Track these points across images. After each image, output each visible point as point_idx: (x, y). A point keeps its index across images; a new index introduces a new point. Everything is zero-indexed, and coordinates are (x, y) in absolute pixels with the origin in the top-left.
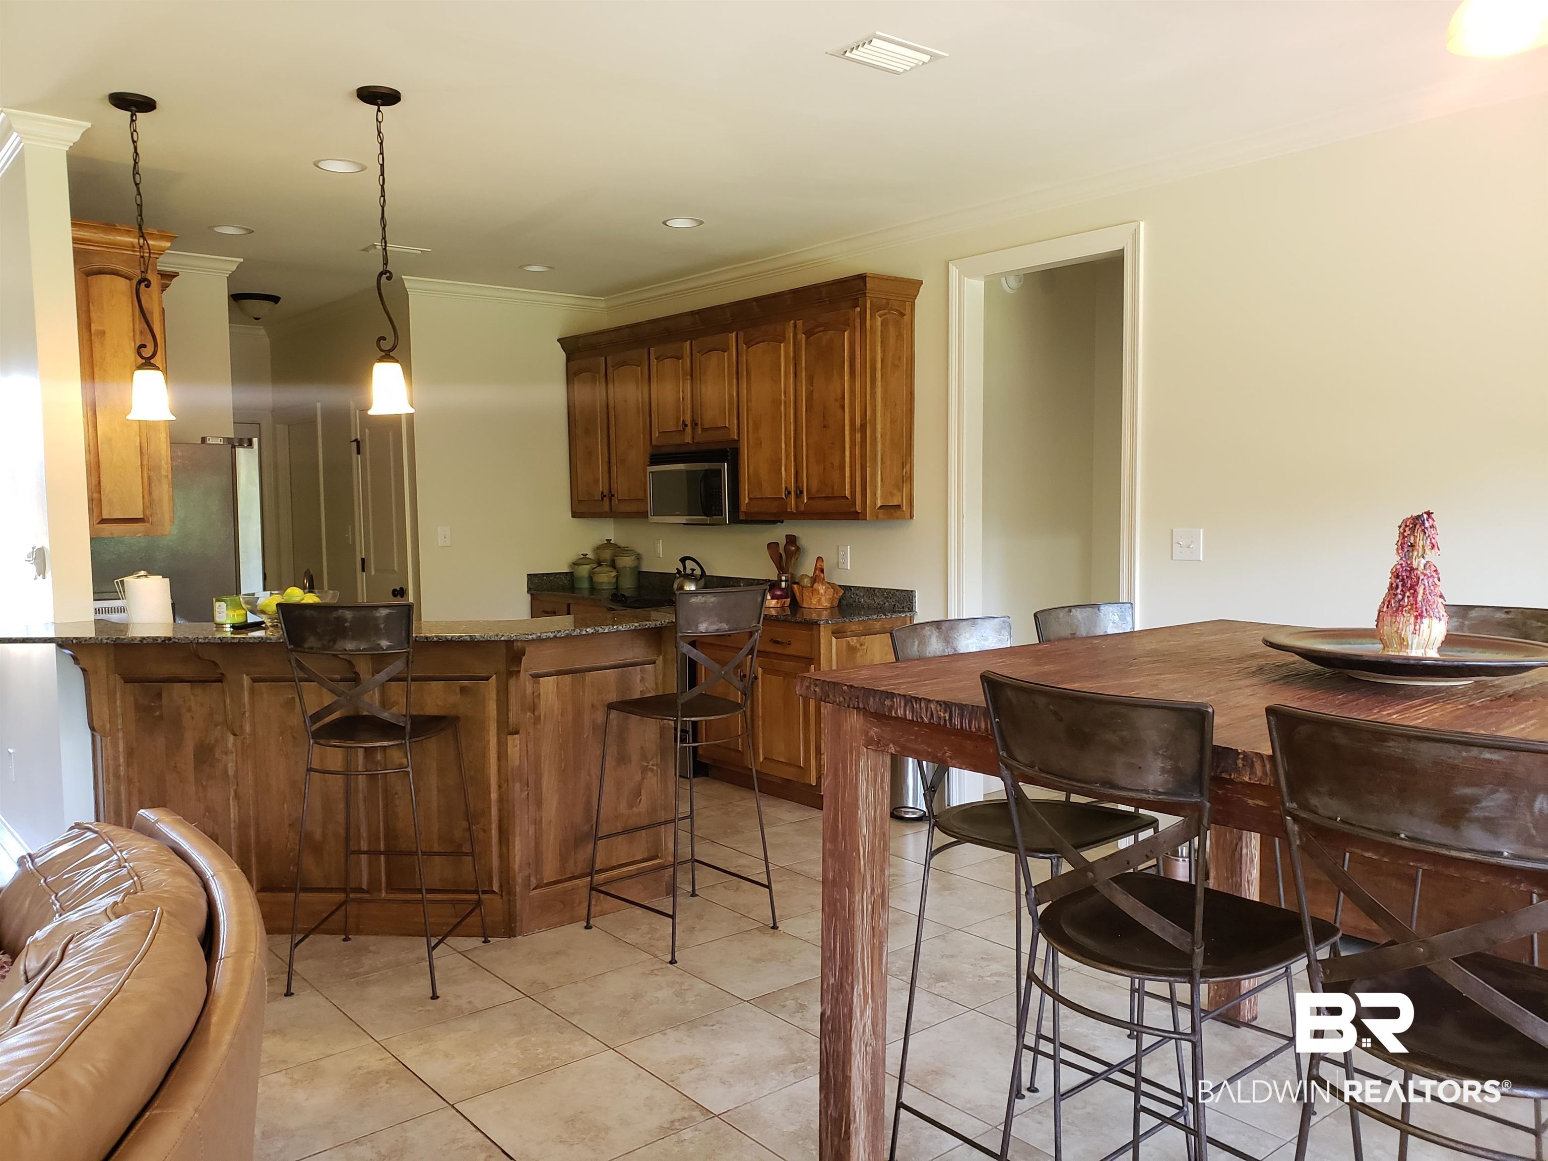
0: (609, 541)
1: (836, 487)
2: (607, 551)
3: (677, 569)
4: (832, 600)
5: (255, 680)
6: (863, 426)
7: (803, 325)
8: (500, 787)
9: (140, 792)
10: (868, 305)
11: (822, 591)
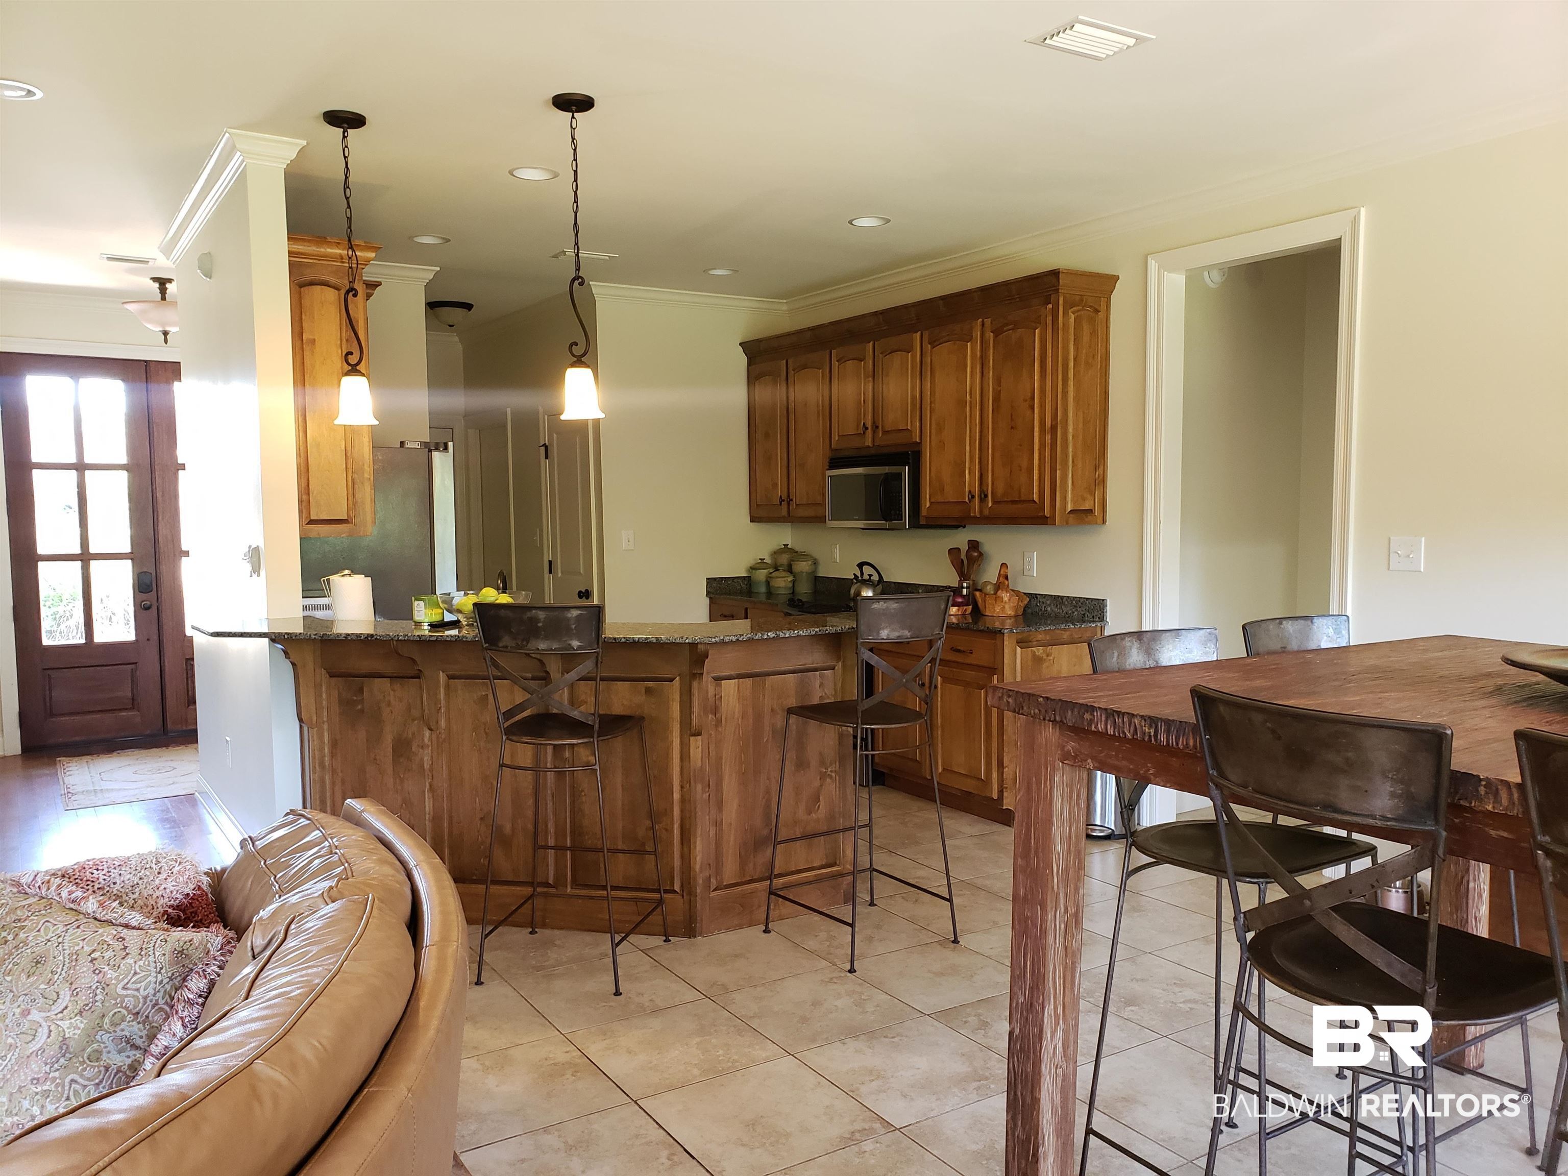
0: (786, 545)
1: (1023, 490)
2: (783, 555)
3: (854, 574)
4: (1016, 608)
5: (450, 677)
6: (1054, 428)
7: (991, 323)
8: (682, 787)
9: (343, 782)
10: (1061, 302)
11: (1006, 599)
